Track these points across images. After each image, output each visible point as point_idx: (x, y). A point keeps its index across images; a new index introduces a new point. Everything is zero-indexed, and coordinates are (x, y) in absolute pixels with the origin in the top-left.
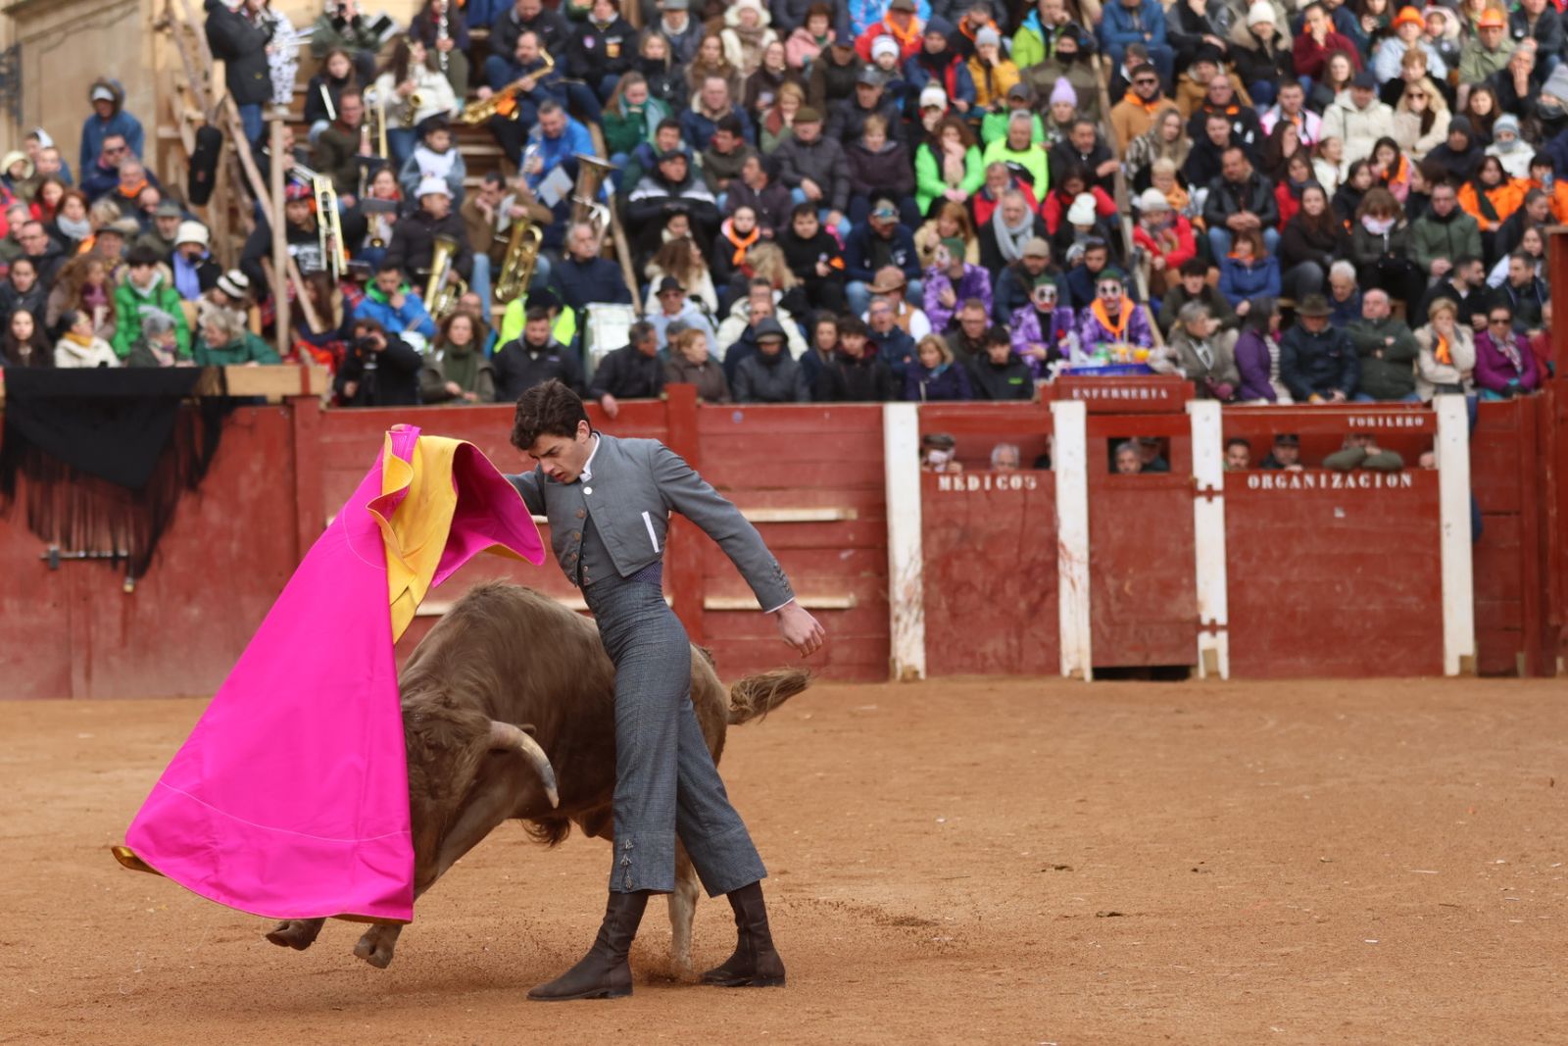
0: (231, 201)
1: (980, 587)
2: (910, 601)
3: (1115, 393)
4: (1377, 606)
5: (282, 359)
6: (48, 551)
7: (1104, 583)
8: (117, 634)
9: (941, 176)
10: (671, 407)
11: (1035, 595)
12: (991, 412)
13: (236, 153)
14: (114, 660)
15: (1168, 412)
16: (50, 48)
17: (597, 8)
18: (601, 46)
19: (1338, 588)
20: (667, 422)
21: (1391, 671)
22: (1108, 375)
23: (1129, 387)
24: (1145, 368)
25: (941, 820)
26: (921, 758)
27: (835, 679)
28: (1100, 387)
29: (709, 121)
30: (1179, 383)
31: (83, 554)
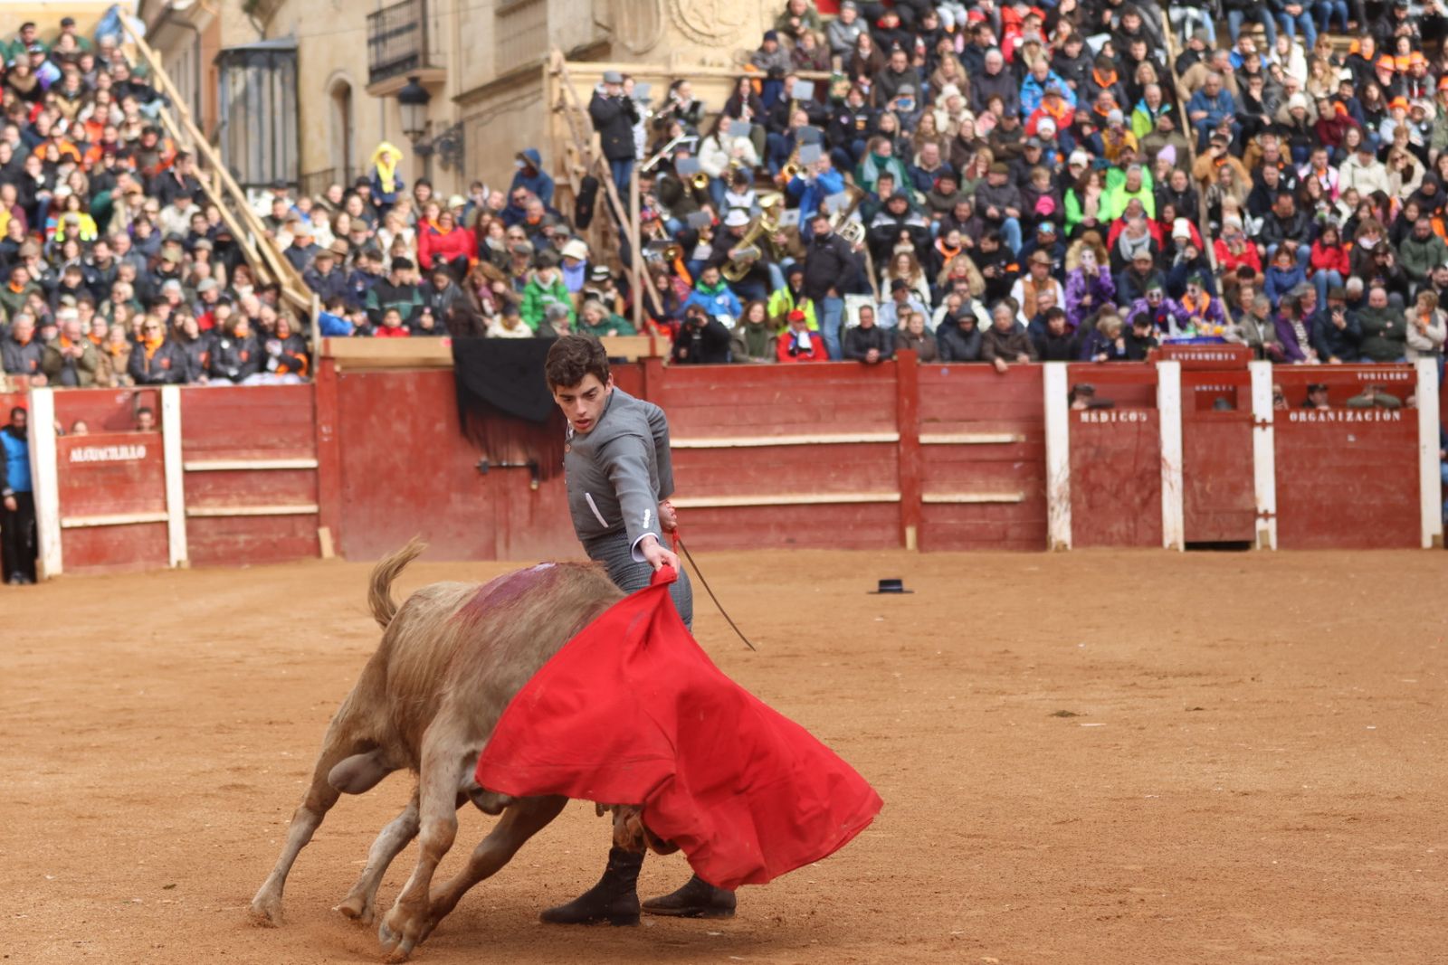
0: (604, 226)
1: (1108, 488)
2: (1061, 497)
3: (1200, 357)
4: (1377, 501)
5: (637, 332)
6: (479, 461)
7: (1192, 485)
8: (527, 517)
9: (1082, 209)
10: (900, 365)
11: (1146, 493)
12: (1117, 369)
13: (607, 195)
14: (525, 535)
15: (1237, 369)
16: (484, 124)
17: (851, 97)
18: (853, 123)
19: (1351, 489)
20: (897, 375)
21: (1387, 544)
22: (1195, 344)
23: (1210, 352)
24: (1220, 339)
25: (1082, 645)
26: (1068, 603)
27: (1011, 549)
28: (1190, 352)
29: (926, 173)
30: (1242, 349)
31: (504, 464)
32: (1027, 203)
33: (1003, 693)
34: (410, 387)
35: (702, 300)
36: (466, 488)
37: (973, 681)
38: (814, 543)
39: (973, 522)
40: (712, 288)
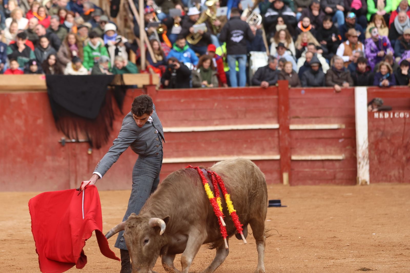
0: (125, 16)
1: (389, 152)
2: (364, 157)
5: (143, 72)
6: (61, 139)
8: (86, 168)
9: (376, 7)
10: (280, 89)
11: (408, 155)
12: (393, 90)
14: (85, 178)
20: (278, 94)
25: (374, 234)
26: (367, 212)
27: (338, 184)
31: (74, 140)
32: (347, 3)
33: (333, 259)
34: (24, 101)
35: (177, 55)
36: (54, 153)
37: (317, 252)
39: (318, 170)
40: (182, 48)
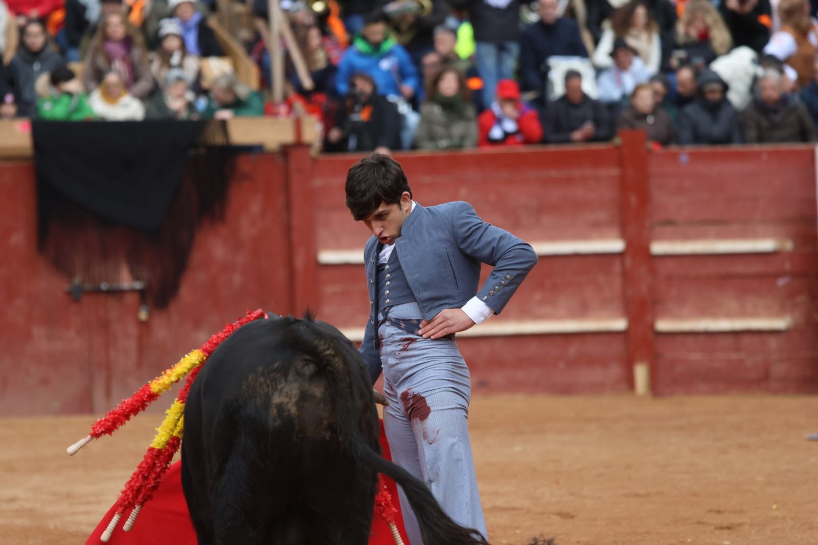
5: (277, 111)
6: (72, 285)
8: (134, 356)
10: (623, 150)
14: (131, 380)
20: (621, 163)
27: (775, 392)
31: (104, 286)
36: (53, 319)
38: (513, 387)
39: (723, 356)
40: (376, 46)
